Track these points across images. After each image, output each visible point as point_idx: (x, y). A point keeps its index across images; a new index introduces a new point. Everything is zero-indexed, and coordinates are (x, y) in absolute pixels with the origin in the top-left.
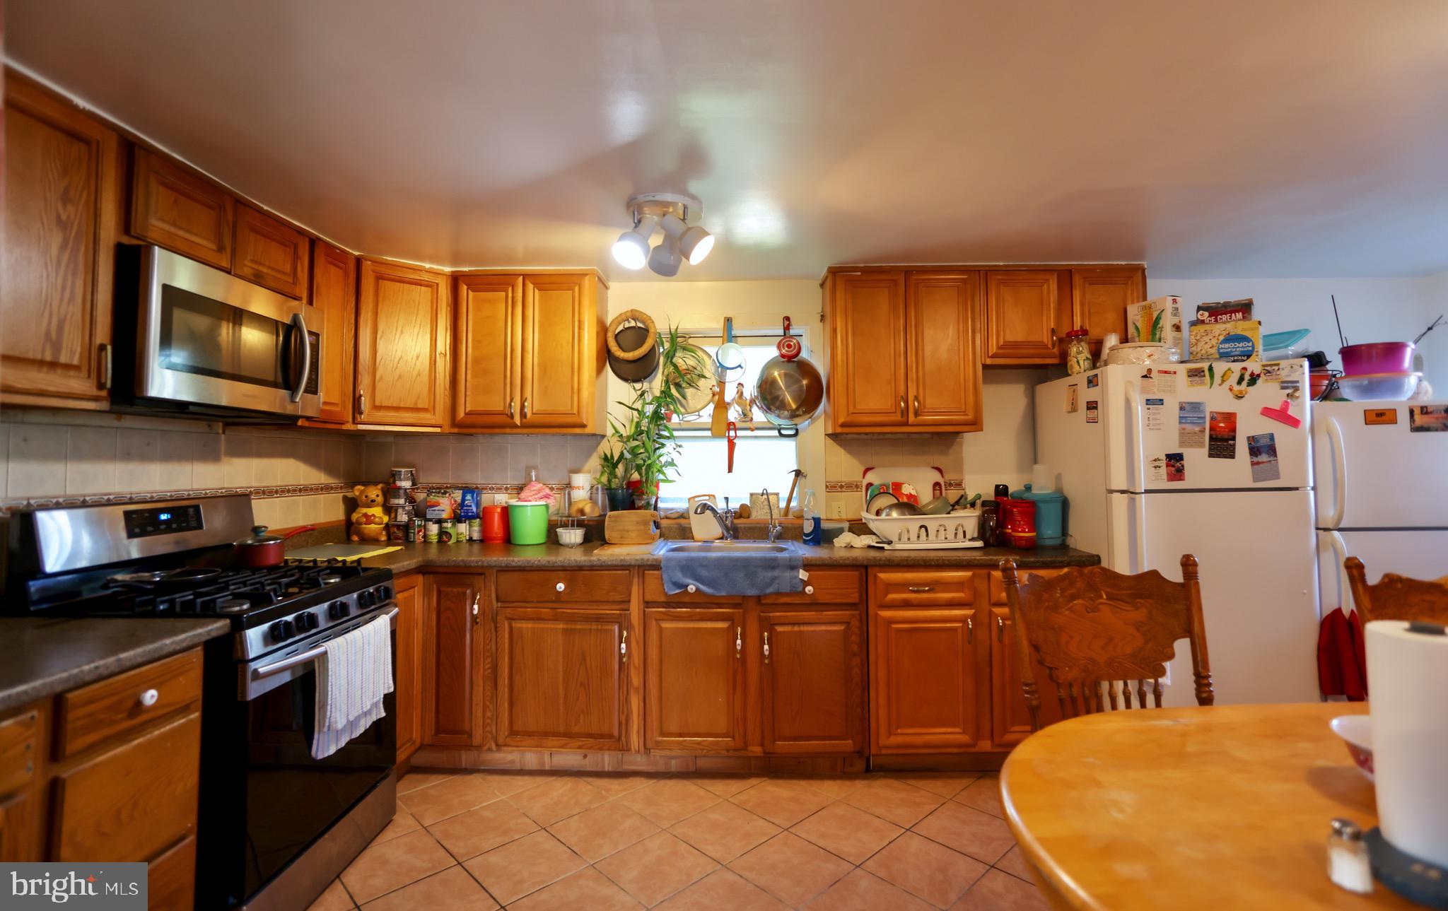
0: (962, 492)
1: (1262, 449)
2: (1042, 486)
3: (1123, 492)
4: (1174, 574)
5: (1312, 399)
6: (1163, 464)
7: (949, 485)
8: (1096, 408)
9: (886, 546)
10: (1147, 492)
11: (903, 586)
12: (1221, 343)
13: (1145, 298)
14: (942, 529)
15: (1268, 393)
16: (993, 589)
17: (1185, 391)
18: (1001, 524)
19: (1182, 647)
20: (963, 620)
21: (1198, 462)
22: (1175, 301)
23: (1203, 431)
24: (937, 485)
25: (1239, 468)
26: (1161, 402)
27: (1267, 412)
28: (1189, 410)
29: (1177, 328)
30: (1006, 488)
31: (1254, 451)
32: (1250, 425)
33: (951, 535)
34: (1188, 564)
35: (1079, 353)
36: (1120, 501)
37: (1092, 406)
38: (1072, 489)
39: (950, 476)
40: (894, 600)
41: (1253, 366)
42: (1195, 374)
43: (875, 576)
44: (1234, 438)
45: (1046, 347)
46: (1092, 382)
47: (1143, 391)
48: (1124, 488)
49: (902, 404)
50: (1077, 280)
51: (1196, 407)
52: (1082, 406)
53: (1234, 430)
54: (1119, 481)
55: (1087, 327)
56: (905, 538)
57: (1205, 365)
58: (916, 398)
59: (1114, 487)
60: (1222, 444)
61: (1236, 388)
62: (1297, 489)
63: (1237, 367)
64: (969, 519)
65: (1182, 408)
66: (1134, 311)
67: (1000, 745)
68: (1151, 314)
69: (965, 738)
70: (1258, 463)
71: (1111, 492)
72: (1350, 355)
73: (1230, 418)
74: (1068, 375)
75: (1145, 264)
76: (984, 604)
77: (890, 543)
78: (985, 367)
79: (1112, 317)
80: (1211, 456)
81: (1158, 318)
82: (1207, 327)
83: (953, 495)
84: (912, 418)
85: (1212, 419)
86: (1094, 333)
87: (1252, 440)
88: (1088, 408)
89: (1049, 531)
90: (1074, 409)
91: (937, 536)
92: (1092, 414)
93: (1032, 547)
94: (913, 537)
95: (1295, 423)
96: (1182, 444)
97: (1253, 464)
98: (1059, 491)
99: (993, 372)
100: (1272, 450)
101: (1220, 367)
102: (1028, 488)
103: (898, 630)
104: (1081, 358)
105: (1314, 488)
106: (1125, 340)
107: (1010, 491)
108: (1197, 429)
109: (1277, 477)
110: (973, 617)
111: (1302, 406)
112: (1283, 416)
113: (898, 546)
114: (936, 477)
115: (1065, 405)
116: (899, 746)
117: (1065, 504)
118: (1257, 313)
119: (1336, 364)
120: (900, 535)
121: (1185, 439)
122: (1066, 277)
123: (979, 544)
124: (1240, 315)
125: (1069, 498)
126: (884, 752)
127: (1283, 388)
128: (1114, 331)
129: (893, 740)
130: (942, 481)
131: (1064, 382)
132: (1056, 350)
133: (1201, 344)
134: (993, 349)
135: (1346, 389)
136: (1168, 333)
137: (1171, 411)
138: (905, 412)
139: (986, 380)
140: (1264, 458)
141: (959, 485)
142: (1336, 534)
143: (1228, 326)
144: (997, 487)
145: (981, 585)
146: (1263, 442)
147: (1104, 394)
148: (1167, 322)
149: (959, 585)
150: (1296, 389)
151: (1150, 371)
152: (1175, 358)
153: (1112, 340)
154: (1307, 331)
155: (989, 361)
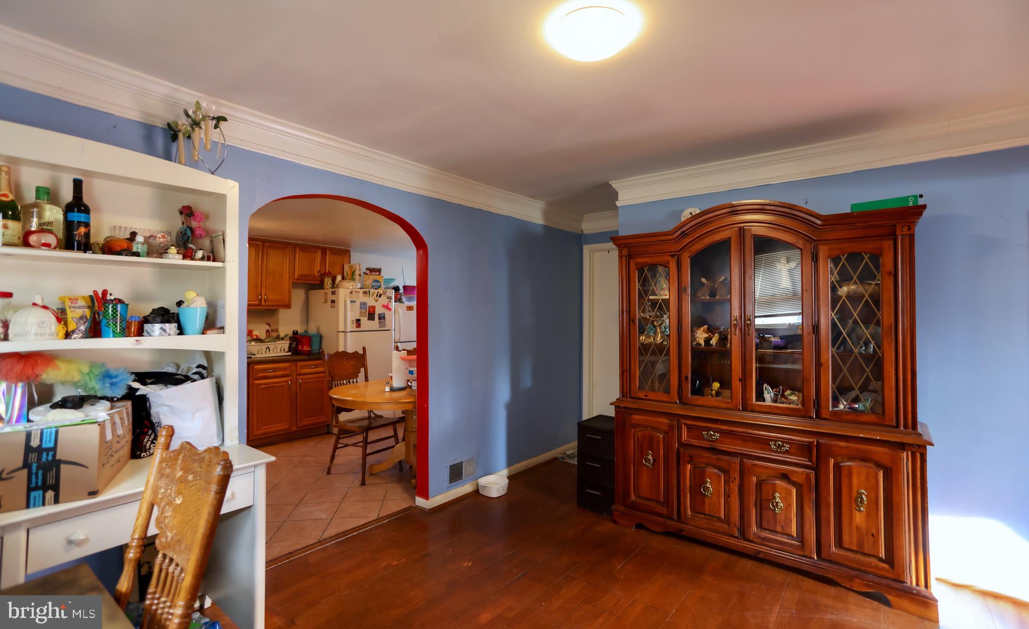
0: (278, 334)
1: (382, 317)
2: (312, 331)
3: (342, 332)
4: (361, 352)
5: (395, 302)
6: (355, 322)
7: (273, 331)
8: (335, 302)
9: (252, 356)
10: (350, 332)
11: (264, 370)
12: (373, 282)
13: (350, 263)
14: (275, 349)
15: (383, 300)
16: (298, 369)
17: (362, 298)
18: (297, 346)
19: (362, 370)
20: (287, 382)
21: (364, 320)
22: (360, 266)
23: (366, 312)
24: (268, 331)
25: (375, 324)
26: (355, 302)
27: (384, 306)
28: (363, 305)
29: (360, 275)
30: (297, 331)
31: (380, 318)
32: (379, 310)
33: (279, 351)
34: (364, 349)
35: (328, 281)
36: (341, 335)
37: (333, 302)
38: (324, 331)
39: (273, 327)
40: (260, 376)
41: (381, 291)
42: (365, 293)
43: (253, 367)
44: (374, 314)
45: (316, 277)
46: (333, 293)
47: (350, 298)
48: (343, 330)
49: (260, 297)
50: (328, 252)
51: (365, 304)
52: (329, 302)
53: (375, 311)
54: (341, 328)
55: (331, 271)
56: (260, 352)
57: (368, 290)
58: (265, 295)
59: (340, 330)
60: (371, 316)
61: (376, 298)
62: (390, 330)
63: (376, 291)
64: (285, 344)
65: (361, 304)
66: (346, 267)
67: (299, 427)
68: (352, 269)
69: (287, 427)
70: (381, 322)
71: (339, 332)
72: (405, 287)
73: (374, 307)
74: (323, 289)
75: (350, 249)
76: (295, 376)
77: (254, 355)
78: (293, 283)
79: (339, 268)
80: (368, 320)
81: (354, 271)
82: (369, 276)
83: (274, 335)
84: (263, 303)
85: (369, 308)
86: (333, 273)
87: (379, 315)
88: (332, 302)
89: (315, 347)
90: (326, 302)
91: (273, 351)
92: (333, 304)
93: (309, 353)
94: (264, 352)
95: (390, 309)
96: (361, 316)
97: (379, 322)
98: (318, 332)
99: (296, 284)
100: (384, 318)
101: (372, 291)
102: (306, 331)
103: (262, 388)
104: (329, 283)
105: (394, 330)
106: (343, 278)
107: (299, 333)
108: (365, 311)
109: (385, 327)
110: (290, 380)
111: (392, 304)
112: (387, 307)
113: (258, 356)
114: (267, 327)
115: (323, 300)
116: (262, 434)
117: (321, 337)
118: (383, 273)
119: (402, 291)
120: (258, 352)
121: (362, 314)
122: (324, 251)
123: (290, 353)
124: (378, 273)
125: (323, 335)
126: (255, 438)
127: (388, 299)
128: (339, 274)
129: (259, 432)
130: (270, 329)
131: (321, 292)
132: (319, 279)
133: (367, 282)
134: (296, 277)
135: (404, 299)
136: (357, 277)
137: (357, 305)
138: (260, 300)
139: (293, 287)
140: (382, 320)
141: (277, 331)
142: (399, 343)
143: (375, 277)
144: (294, 331)
145: (294, 368)
146: (382, 315)
147: (338, 297)
148: (357, 273)
149: (285, 369)
150: (391, 299)
151: (352, 291)
152: (359, 287)
153: (339, 278)
154: (395, 279)
155: (294, 281)
